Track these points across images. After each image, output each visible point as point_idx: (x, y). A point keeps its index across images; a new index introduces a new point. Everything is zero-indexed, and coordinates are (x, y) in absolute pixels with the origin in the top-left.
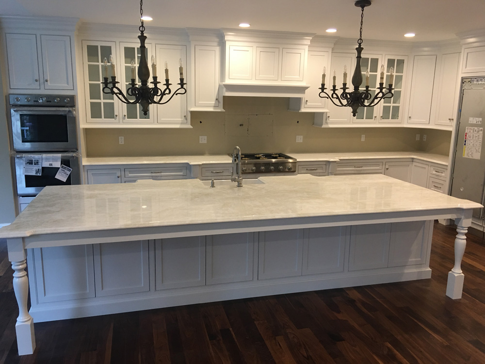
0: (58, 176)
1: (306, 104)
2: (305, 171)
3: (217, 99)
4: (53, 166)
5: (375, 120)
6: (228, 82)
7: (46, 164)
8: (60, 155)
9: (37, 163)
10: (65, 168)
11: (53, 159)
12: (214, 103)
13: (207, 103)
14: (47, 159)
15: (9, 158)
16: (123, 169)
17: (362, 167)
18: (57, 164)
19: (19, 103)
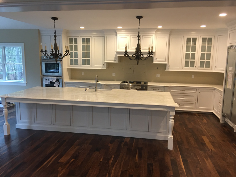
0: (54, 85)
1: (156, 60)
2: (153, 90)
3: (115, 58)
4: (53, 81)
5: (195, 68)
6: (118, 50)
7: (51, 81)
8: (55, 77)
9: (48, 80)
10: (57, 82)
11: (53, 79)
12: (114, 59)
13: (111, 59)
14: (52, 79)
15: (40, 78)
16: (77, 84)
17: (184, 90)
18: (54, 81)
19: (44, 59)
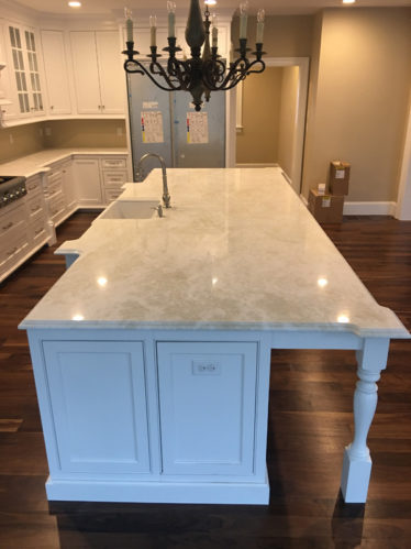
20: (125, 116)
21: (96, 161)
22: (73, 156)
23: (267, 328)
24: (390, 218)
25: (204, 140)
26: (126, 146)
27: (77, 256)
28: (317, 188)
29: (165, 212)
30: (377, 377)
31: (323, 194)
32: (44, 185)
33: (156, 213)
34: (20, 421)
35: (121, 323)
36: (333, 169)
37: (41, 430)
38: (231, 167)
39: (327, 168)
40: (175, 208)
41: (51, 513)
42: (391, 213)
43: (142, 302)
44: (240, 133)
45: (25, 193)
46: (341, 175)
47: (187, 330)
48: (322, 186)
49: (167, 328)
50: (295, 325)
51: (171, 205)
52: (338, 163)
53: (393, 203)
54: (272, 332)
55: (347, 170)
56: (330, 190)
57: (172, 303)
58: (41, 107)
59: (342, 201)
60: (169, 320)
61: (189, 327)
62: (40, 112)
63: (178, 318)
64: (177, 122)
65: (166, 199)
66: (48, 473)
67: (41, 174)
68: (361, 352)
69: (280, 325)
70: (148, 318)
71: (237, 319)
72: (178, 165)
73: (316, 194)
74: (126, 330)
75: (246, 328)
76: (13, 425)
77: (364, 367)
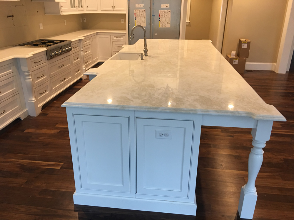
20: (126, 12)
21: (109, 36)
22: (97, 33)
23: (199, 113)
24: (272, 72)
25: (168, 26)
26: (125, 29)
27: (95, 76)
28: (230, 54)
29: (144, 58)
30: (264, 146)
31: (234, 57)
32: (81, 47)
33: (140, 58)
34: (62, 164)
35: (117, 106)
36: (240, 43)
37: (72, 169)
38: (182, 39)
39: (238, 42)
40: (150, 56)
41: (75, 211)
42: (273, 70)
43: (129, 97)
44: (189, 25)
45: (71, 49)
46: (245, 46)
47: (153, 112)
48: (234, 53)
49: (142, 110)
50: (216, 111)
51: (148, 54)
52: (243, 40)
53: (275, 64)
54: (203, 115)
55: (249, 43)
56: (238, 55)
57: (146, 98)
58: (82, 6)
59: (245, 61)
60: (144, 105)
61: (155, 110)
62: (81, 9)
63: (149, 105)
64: (154, 16)
65: (146, 51)
66: (75, 190)
67: (80, 40)
68: (255, 130)
69: (208, 111)
70: (132, 104)
71: (183, 107)
72: (152, 38)
73: (230, 57)
74: (119, 110)
75: (188, 112)
76: (58, 165)
77: (256, 139)
